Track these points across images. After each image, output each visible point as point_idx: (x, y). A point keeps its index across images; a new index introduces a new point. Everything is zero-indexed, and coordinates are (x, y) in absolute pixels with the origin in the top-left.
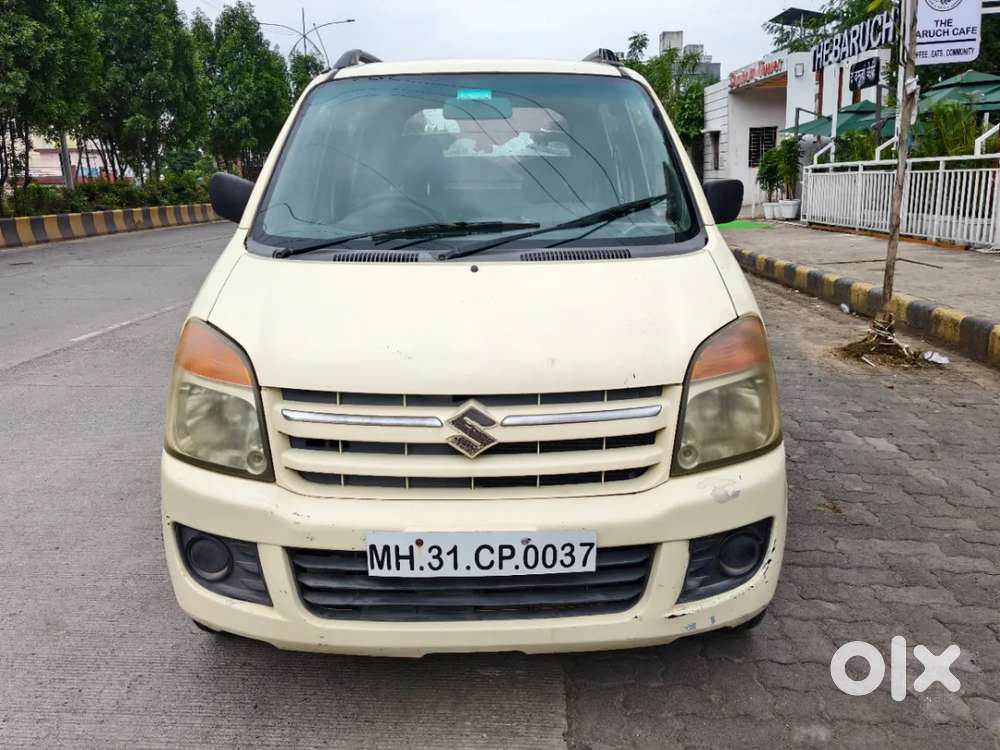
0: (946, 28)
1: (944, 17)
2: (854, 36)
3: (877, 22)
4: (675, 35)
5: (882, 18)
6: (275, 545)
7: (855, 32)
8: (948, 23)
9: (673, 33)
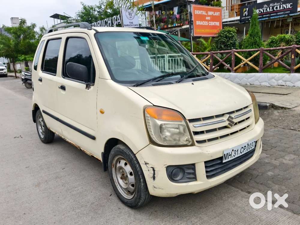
0: (132, 24)
1: (131, 21)
2: (99, 24)
3: (106, 21)
4: (16, 19)
5: (107, 20)
6: (202, 162)
7: (99, 23)
8: (132, 23)
9: (15, 18)
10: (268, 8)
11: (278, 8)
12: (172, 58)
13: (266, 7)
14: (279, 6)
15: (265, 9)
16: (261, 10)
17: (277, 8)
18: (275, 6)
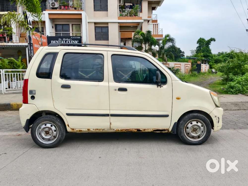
10: (62, 41)
11: (70, 43)
12: (8, 73)
13: (60, 40)
14: (70, 41)
15: (60, 41)
16: (57, 41)
17: (68, 42)
18: (67, 40)
